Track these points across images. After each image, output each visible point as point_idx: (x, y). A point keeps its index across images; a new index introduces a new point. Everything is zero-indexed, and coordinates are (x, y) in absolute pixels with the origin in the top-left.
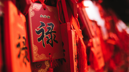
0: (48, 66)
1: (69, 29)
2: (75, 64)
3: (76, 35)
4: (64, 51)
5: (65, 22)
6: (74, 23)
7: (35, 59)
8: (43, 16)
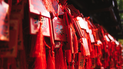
0: (60, 44)
1: (69, 27)
2: (72, 43)
3: (72, 31)
4: (67, 38)
5: (67, 25)
6: (71, 26)
7: (56, 39)
8: (58, 22)
